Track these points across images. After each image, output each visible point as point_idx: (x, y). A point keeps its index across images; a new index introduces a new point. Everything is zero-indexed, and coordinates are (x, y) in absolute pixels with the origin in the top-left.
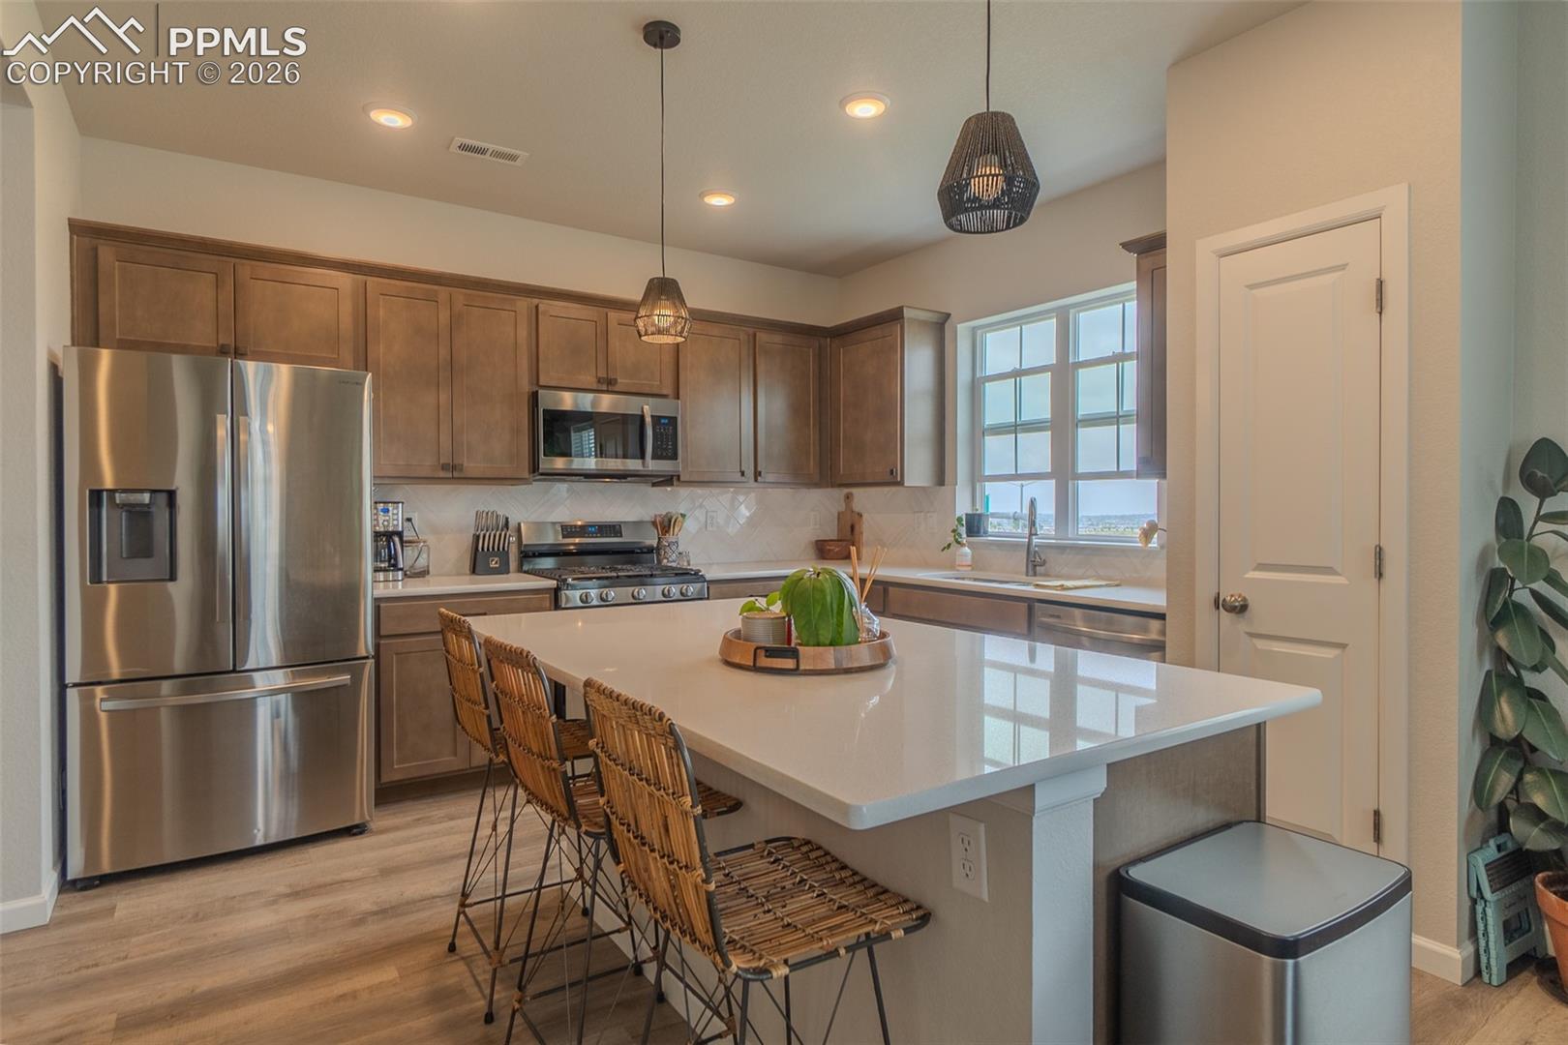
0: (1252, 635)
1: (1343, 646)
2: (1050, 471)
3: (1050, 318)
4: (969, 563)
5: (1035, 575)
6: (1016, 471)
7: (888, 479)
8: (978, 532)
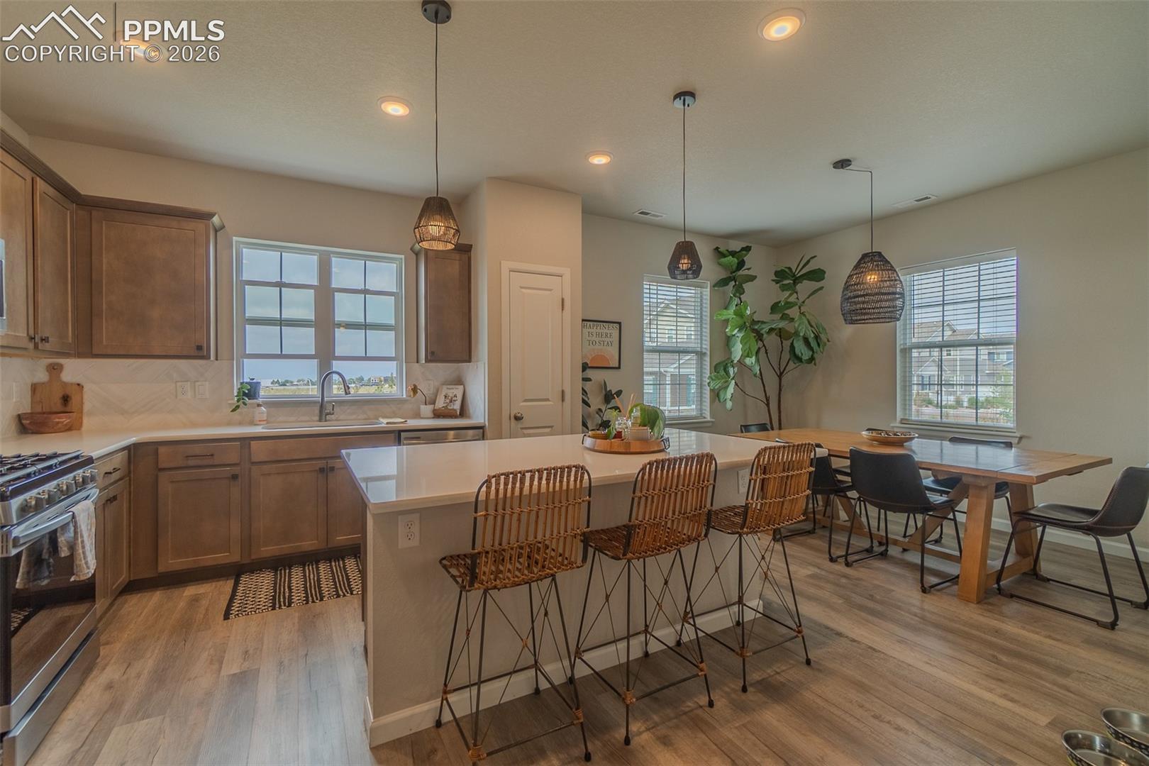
0: (522, 428)
1: (551, 427)
2: (314, 353)
3: (315, 255)
4: (265, 418)
5: (326, 421)
6: (281, 352)
7: (196, 353)
8: (255, 396)
